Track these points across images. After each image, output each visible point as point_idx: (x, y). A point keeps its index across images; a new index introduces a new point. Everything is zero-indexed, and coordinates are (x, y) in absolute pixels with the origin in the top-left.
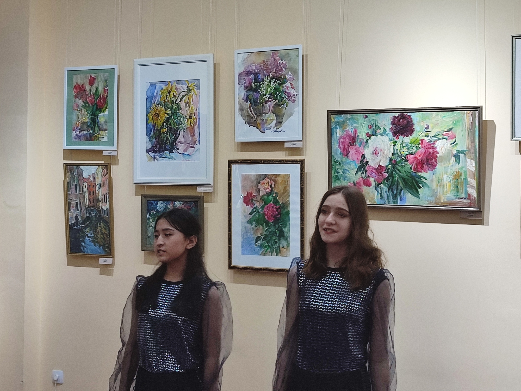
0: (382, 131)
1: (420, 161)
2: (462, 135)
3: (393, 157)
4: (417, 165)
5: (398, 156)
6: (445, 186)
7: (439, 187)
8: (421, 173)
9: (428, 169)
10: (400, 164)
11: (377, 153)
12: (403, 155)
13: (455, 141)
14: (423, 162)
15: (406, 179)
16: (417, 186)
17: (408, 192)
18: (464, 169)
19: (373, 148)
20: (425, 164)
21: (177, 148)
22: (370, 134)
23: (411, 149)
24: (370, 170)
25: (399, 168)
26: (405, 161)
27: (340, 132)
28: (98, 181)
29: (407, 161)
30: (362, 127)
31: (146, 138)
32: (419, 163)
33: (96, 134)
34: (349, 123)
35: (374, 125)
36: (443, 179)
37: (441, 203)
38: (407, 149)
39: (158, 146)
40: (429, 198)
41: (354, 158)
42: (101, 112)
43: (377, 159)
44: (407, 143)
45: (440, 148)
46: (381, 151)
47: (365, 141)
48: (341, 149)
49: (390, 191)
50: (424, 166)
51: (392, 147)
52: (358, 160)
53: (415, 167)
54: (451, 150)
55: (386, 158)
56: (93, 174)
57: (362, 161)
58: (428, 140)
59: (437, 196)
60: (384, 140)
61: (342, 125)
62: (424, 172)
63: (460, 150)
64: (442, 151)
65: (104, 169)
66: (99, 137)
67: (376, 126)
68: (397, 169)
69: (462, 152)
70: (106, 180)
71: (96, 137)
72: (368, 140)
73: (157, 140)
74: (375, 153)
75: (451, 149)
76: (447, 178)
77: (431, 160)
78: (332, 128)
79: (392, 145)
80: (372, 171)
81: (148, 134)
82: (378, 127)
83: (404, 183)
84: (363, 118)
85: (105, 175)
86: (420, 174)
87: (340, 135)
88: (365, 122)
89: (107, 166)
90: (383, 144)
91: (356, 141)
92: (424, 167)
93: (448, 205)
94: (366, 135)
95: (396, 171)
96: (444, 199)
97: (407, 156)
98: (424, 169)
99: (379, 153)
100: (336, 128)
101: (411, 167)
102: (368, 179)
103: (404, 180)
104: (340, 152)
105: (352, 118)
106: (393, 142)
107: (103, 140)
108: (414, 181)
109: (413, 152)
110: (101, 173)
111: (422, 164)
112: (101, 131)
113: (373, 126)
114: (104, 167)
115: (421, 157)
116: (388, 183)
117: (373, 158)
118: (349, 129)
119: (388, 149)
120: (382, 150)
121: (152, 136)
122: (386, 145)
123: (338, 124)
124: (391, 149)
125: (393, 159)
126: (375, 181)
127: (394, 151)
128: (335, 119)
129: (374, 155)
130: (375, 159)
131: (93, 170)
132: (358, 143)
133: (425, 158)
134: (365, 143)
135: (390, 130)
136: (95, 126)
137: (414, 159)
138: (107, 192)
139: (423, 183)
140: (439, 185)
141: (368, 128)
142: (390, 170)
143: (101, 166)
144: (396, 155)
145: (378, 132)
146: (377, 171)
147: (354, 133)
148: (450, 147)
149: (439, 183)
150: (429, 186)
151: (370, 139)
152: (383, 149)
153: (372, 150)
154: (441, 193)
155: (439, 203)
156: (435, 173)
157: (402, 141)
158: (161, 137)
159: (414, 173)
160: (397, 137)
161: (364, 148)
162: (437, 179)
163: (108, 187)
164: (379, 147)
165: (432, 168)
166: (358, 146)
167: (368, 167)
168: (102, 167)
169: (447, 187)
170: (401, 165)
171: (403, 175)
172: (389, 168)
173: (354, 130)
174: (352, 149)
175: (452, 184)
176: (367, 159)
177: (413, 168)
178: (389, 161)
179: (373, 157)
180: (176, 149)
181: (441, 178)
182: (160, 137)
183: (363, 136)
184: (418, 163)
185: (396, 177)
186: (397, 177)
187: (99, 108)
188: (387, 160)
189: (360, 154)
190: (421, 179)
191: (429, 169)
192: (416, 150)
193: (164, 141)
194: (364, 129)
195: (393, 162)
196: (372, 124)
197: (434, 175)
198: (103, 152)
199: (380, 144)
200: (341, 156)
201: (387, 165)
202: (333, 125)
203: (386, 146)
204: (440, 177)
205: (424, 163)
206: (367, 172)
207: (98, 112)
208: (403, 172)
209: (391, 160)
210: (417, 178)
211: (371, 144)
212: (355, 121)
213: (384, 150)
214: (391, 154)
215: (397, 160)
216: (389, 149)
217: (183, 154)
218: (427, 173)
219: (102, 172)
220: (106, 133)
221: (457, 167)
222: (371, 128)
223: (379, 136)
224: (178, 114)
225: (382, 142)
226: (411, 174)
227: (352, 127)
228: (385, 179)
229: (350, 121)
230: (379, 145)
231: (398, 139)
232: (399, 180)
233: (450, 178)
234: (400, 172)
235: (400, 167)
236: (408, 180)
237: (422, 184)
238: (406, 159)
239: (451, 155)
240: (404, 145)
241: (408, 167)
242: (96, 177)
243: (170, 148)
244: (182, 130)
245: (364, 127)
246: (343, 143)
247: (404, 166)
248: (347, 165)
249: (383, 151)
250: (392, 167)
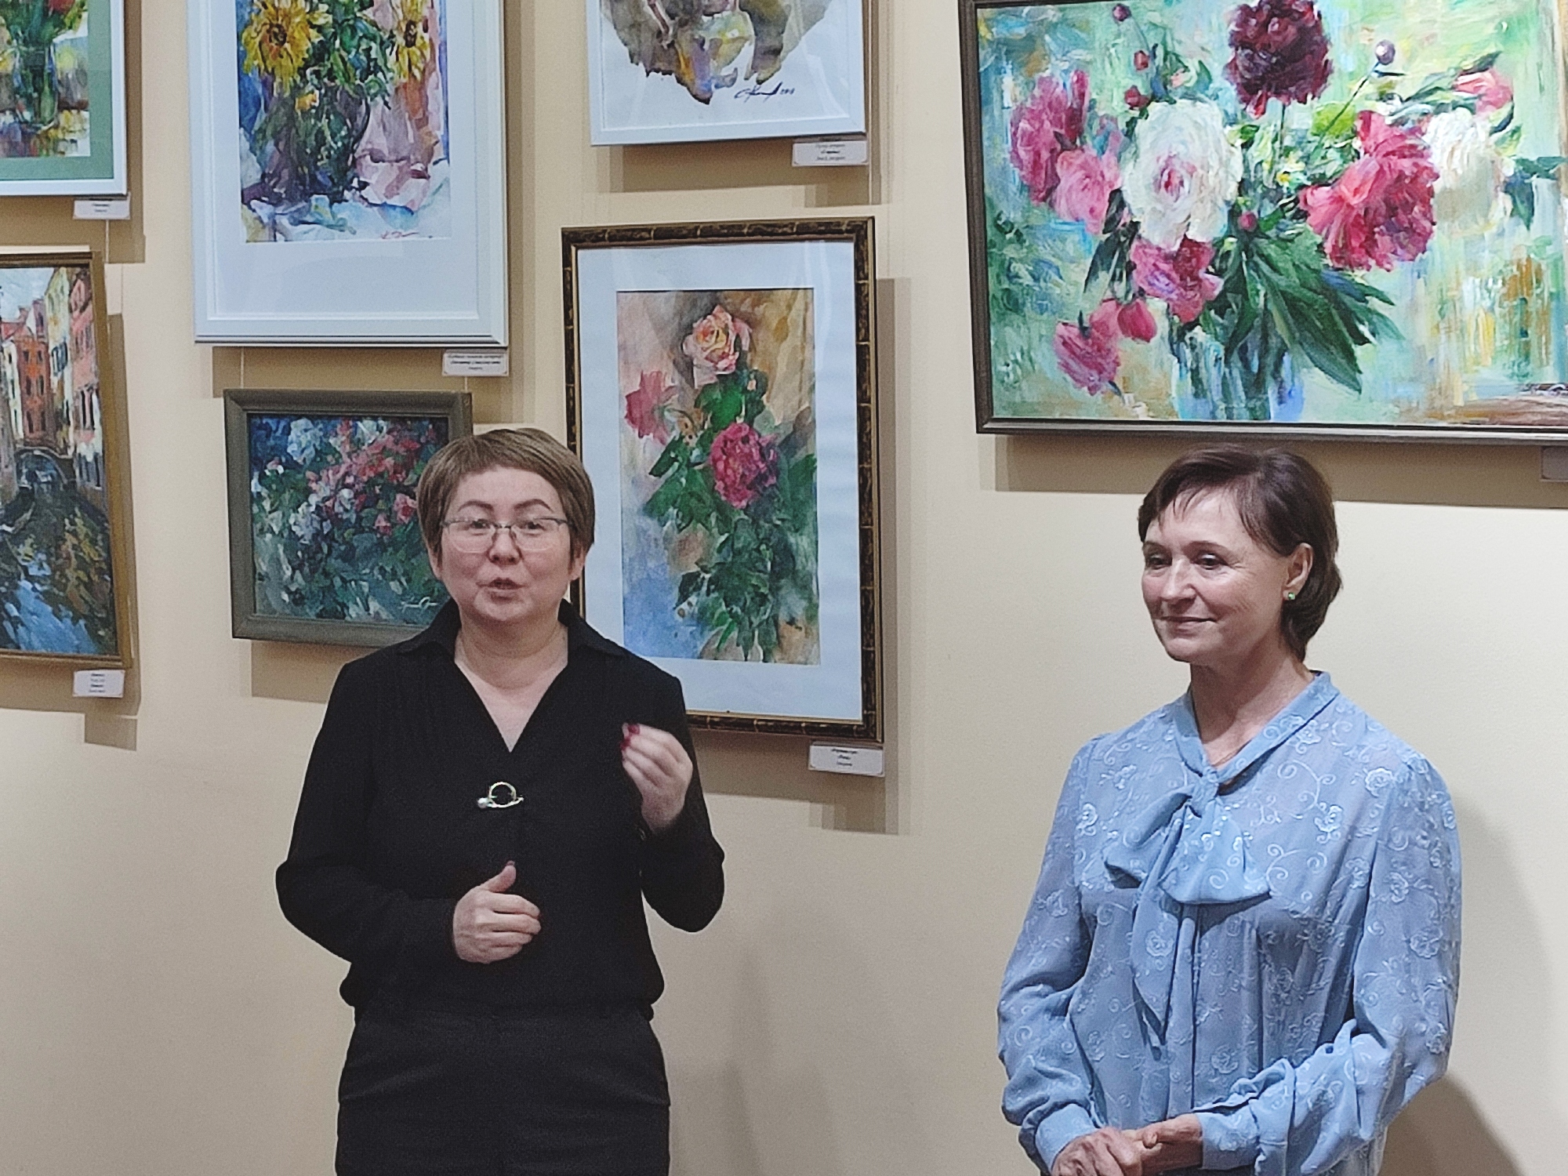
0: (1195, 78)
1: (1358, 215)
2: (1542, 89)
3: (1241, 200)
4: (1345, 233)
5: (1263, 196)
6: (1472, 330)
7: (1444, 337)
8: (1364, 272)
9: (1394, 253)
10: (1272, 233)
11: (1175, 181)
12: (1285, 191)
13: (1511, 116)
14: (1374, 218)
15: (1300, 300)
16: (1347, 334)
17: (1310, 363)
18: (1550, 250)
19: (1158, 160)
20: (1382, 227)
21: (359, 182)
22: (1142, 92)
23: (1317, 163)
24: (1145, 264)
25: (1272, 250)
26: (1293, 217)
27: (1019, 89)
28: (59, 332)
29: (1301, 215)
30: (1106, 59)
31: (235, 139)
32: (1356, 224)
33: (45, 128)
34: (1053, 47)
35: (1160, 52)
36: (1461, 299)
37: (1452, 412)
38: (1302, 158)
39: (285, 173)
40: (1400, 390)
41: (1078, 207)
42: (61, 26)
43: (1175, 210)
44: (1300, 134)
45: (1443, 151)
46: (1192, 171)
47: (1122, 126)
48: (1021, 169)
49: (1235, 357)
50: (1377, 236)
51: (1238, 152)
52: (1096, 217)
53: (1336, 242)
54: (1493, 162)
55: (1214, 203)
56: (35, 302)
57: (1110, 223)
58: (1392, 115)
59: (1438, 381)
60: (1206, 123)
61: (1020, 53)
62: (1379, 264)
63: (1533, 158)
64: (1453, 167)
65: (79, 281)
66: (57, 141)
67: (1166, 53)
68: (1262, 256)
69: (1543, 168)
70: (88, 329)
71: (47, 138)
72: (1132, 122)
73: (281, 146)
74: (1168, 184)
75: (1490, 153)
76: (1478, 290)
77: (1408, 208)
78: (982, 69)
79: (1240, 142)
80: (1154, 265)
81: (246, 122)
82: (1174, 58)
83: (1291, 321)
84: (1112, 20)
85: (81, 304)
86: (1362, 277)
87: (1015, 101)
88: (1118, 36)
89: (87, 266)
90: (1200, 137)
91: (1085, 126)
92: (1375, 241)
93: (1487, 420)
94: (1126, 98)
95: (1256, 264)
96: (1466, 393)
97: (1301, 194)
98: (1378, 252)
99: (1182, 183)
100: (999, 71)
101: (1320, 246)
102: (1137, 304)
103: (1293, 306)
104: (1017, 180)
105: (1064, 20)
106: (1243, 130)
107: (72, 153)
108: (1334, 312)
109: (1329, 174)
110: (67, 298)
111: (1366, 229)
112: (66, 112)
113: (1155, 56)
114: (78, 270)
115: (1365, 196)
116: (1225, 322)
117: (1159, 207)
118: (1052, 75)
119: (1220, 159)
120: (1194, 168)
121: (260, 129)
122: (1211, 144)
123: (1008, 53)
124: (1232, 163)
125: (1244, 210)
126: (1168, 313)
127: (1247, 170)
128: (994, 30)
129: (1163, 189)
130: (1168, 211)
131: (34, 284)
132: (1094, 138)
133: (1379, 198)
134: (1123, 137)
135: (1229, 71)
136: (39, 91)
137: (1334, 206)
138: (93, 380)
139: (1375, 319)
140: (1442, 326)
141: (1133, 67)
142: (1231, 260)
143: (67, 266)
144: (1255, 190)
145: (1176, 83)
146: (1176, 269)
147: (1076, 93)
148: (1488, 147)
149: (1443, 317)
150: (1402, 331)
151: (1141, 115)
152: (1197, 165)
153: (1154, 169)
154: (1455, 364)
155: (1446, 413)
156: (1426, 273)
157: (1279, 124)
158: (297, 132)
159: (1336, 274)
160: (1256, 107)
161: (1119, 160)
162: (1436, 297)
163: (96, 357)
164: (1181, 156)
165: (1410, 246)
166: (1094, 153)
167: (1137, 250)
168: (70, 269)
169: (1477, 337)
170: (1277, 236)
171: (1288, 281)
172: (1228, 253)
173: (1075, 79)
174: (1068, 168)
175: (1502, 320)
176: (1134, 211)
177: (1328, 247)
178: (1226, 221)
179: (1158, 201)
180: (355, 184)
181: (1449, 294)
182: (294, 131)
183: (1115, 103)
184: (1353, 225)
185: (1258, 291)
186: (1262, 293)
187: (54, 12)
188: (1219, 214)
189: (1102, 189)
190: (1366, 302)
191: (1400, 251)
192: (1340, 162)
193: (308, 151)
194: (1117, 71)
195: (1243, 222)
196: (1151, 46)
197: (1421, 279)
198: (77, 203)
199: (1188, 139)
200: (1022, 200)
201: (1221, 235)
202: (987, 58)
203: (1212, 149)
204: (1448, 290)
205: (1378, 225)
206: (1134, 272)
207: (50, 28)
208: (1287, 270)
209: (1234, 212)
210: (1349, 294)
211: (1149, 140)
212: (1077, 37)
213: (1202, 167)
214: (1233, 187)
215: (1262, 215)
216: (1225, 164)
217: (384, 205)
218: (1388, 271)
219: (71, 291)
220: (82, 121)
221: (1520, 241)
222: (1145, 65)
223: (1180, 102)
224: (360, 25)
225: (1194, 132)
226: (1320, 279)
227: (1066, 66)
228: (1209, 302)
229: (1059, 35)
230: (1183, 143)
231: (1263, 113)
232: (1270, 306)
233: (1489, 291)
234: (1275, 269)
235: (1273, 246)
236: (1310, 306)
237: (1371, 323)
238: (1301, 206)
239: (1491, 184)
240: (1288, 141)
241: (1309, 242)
242: (49, 314)
243: (332, 180)
244: (379, 99)
245: (1115, 61)
246: (1030, 139)
247: (1292, 241)
248: (1050, 241)
249: (1200, 172)
250: (1239, 247)
